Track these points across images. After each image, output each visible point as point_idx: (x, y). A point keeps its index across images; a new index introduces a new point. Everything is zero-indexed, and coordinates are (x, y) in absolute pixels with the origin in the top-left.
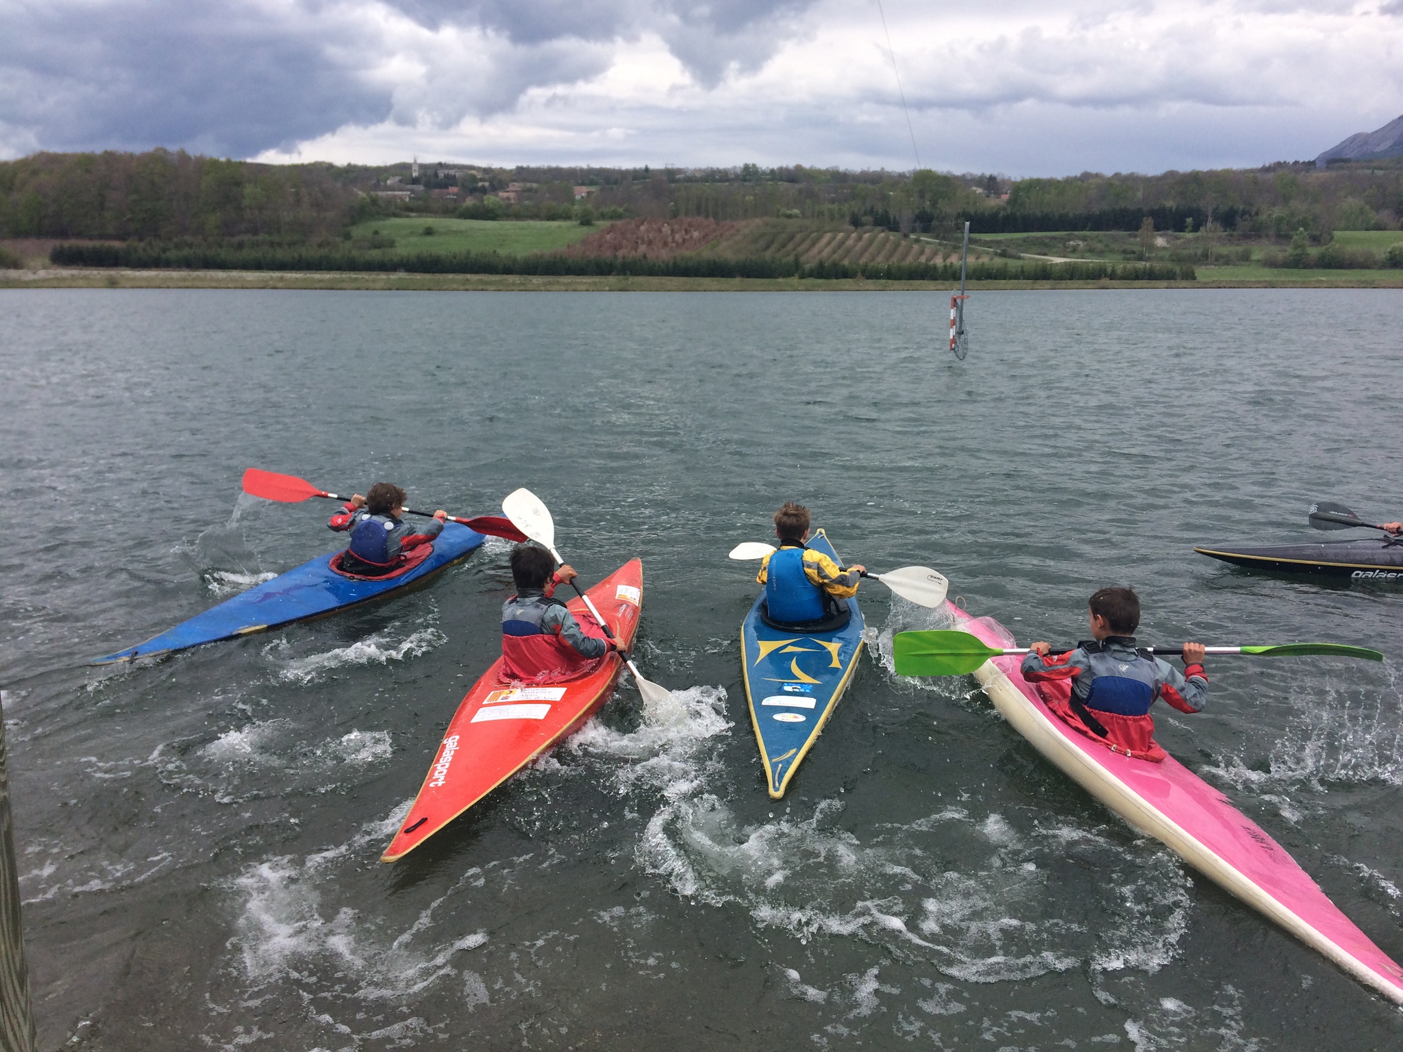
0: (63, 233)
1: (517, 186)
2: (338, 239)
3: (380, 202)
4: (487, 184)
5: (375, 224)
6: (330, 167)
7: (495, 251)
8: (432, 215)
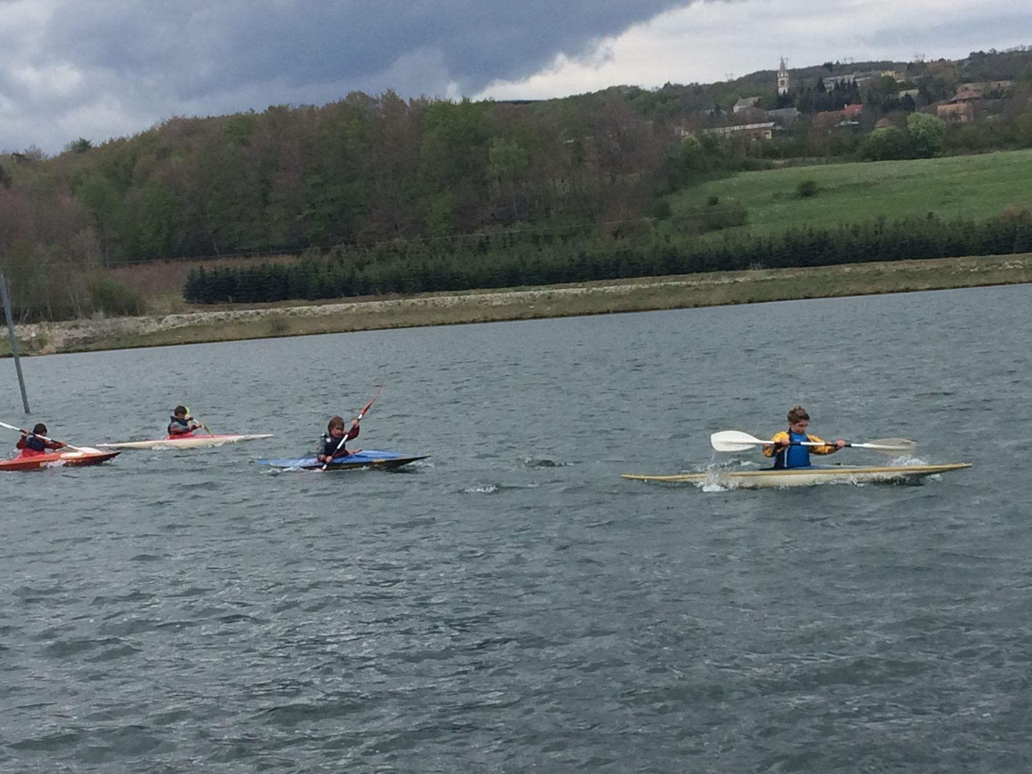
0: (206, 251)
1: (972, 89)
2: (648, 220)
4: (914, 92)
5: (711, 187)
6: (635, 92)
7: (930, 215)
8: (814, 159)
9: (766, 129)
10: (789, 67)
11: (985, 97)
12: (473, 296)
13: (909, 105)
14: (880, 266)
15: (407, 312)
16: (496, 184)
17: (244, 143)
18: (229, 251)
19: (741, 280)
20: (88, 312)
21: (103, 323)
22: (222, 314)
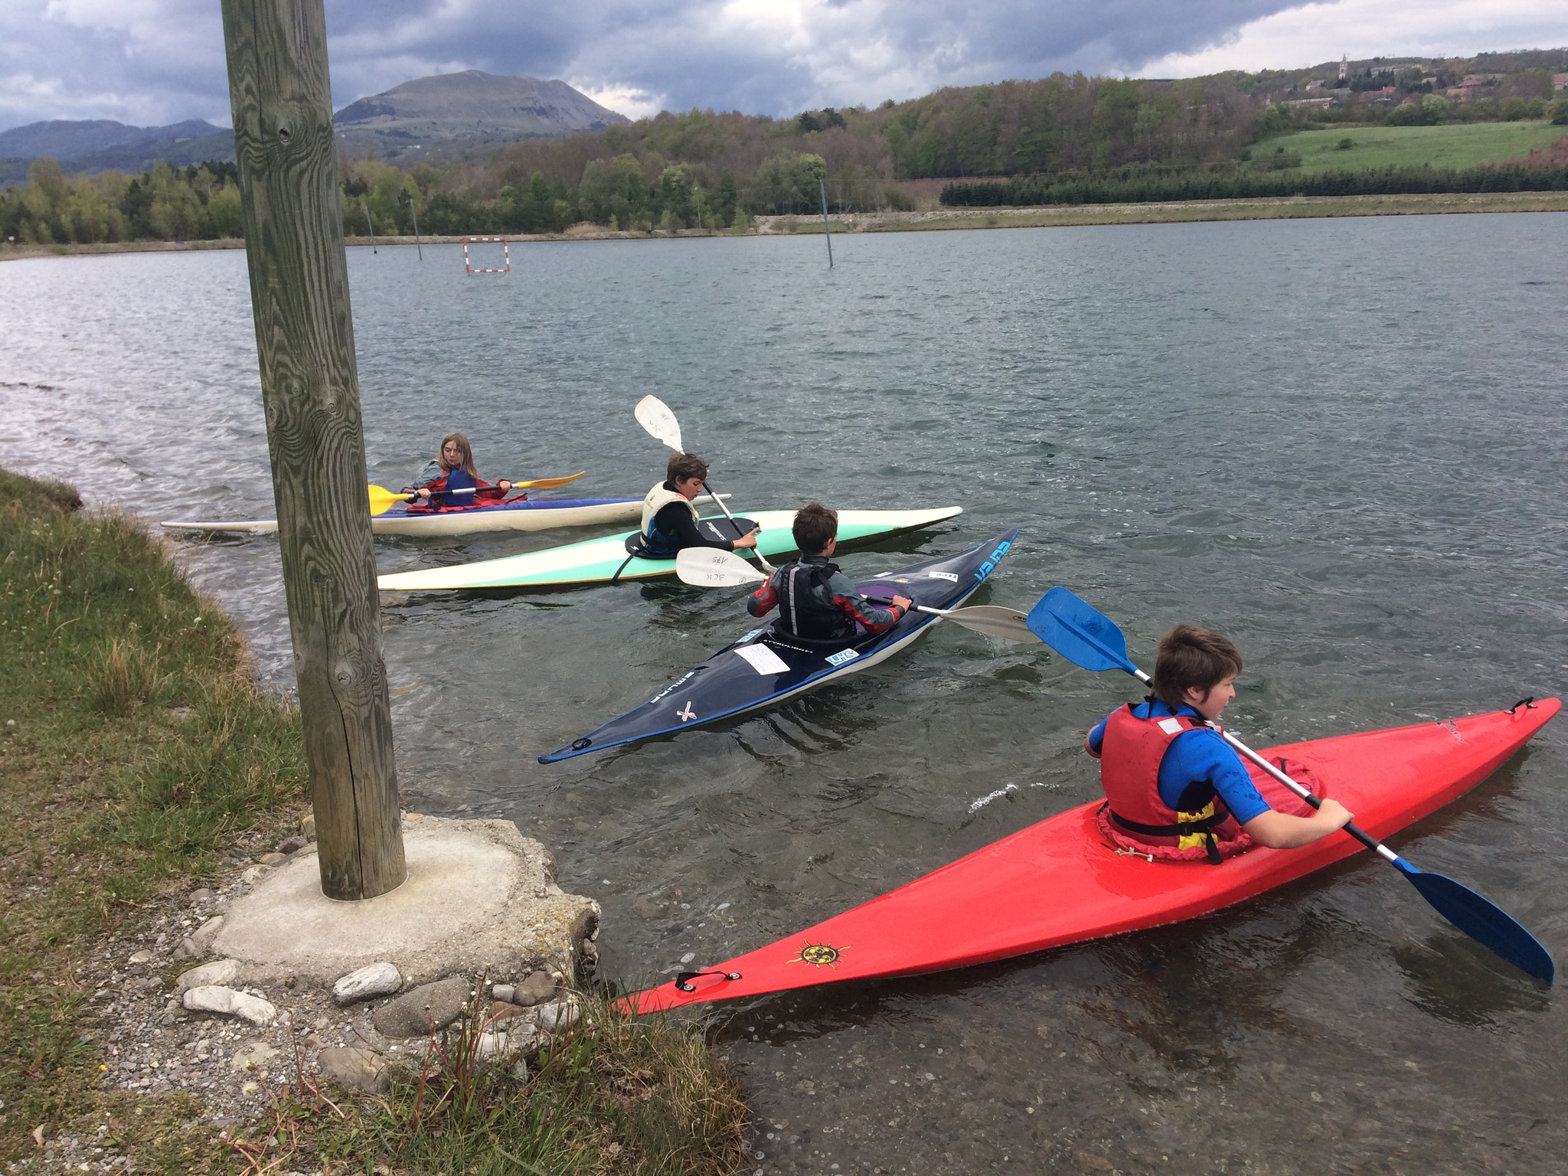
0: (955, 173)
1: (1474, 79)
2: (1234, 161)
3: (1292, 114)
4: (1433, 80)
5: (1280, 141)
6: (1240, 75)
7: (1426, 165)
8: (1354, 124)
9: (1326, 103)
10: (1349, 59)
11: (1483, 85)
12: (1113, 208)
13: (1428, 88)
14: (1384, 197)
15: (1070, 216)
16: (1140, 135)
17: (986, 105)
18: (970, 174)
19: (1287, 203)
20: (883, 208)
21: (890, 215)
22: (959, 213)
